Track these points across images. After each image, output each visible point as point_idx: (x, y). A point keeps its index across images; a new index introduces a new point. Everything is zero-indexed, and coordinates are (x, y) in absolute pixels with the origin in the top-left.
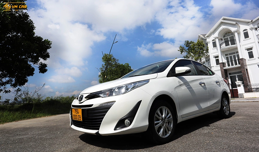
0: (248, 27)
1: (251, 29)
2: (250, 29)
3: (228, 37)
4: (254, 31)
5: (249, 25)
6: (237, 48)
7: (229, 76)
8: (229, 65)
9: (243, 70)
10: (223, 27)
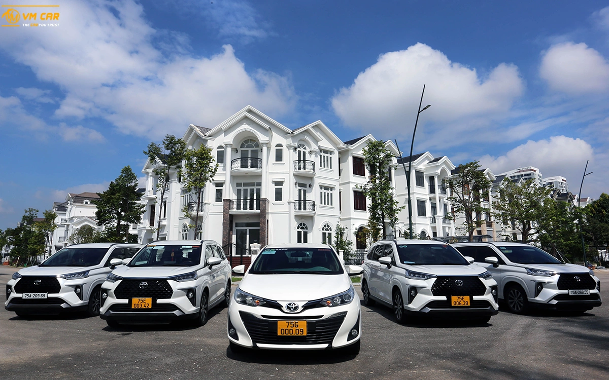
0: (284, 142)
1: (289, 147)
2: (287, 147)
3: (250, 149)
4: (292, 151)
5: (286, 138)
6: (261, 176)
7: (235, 229)
8: (238, 208)
9: (263, 221)
10: (245, 127)
